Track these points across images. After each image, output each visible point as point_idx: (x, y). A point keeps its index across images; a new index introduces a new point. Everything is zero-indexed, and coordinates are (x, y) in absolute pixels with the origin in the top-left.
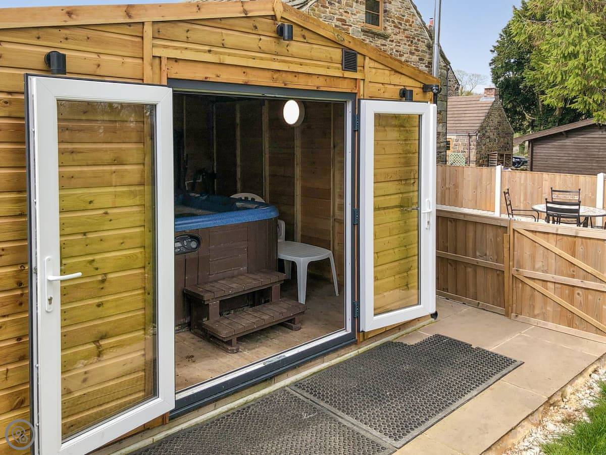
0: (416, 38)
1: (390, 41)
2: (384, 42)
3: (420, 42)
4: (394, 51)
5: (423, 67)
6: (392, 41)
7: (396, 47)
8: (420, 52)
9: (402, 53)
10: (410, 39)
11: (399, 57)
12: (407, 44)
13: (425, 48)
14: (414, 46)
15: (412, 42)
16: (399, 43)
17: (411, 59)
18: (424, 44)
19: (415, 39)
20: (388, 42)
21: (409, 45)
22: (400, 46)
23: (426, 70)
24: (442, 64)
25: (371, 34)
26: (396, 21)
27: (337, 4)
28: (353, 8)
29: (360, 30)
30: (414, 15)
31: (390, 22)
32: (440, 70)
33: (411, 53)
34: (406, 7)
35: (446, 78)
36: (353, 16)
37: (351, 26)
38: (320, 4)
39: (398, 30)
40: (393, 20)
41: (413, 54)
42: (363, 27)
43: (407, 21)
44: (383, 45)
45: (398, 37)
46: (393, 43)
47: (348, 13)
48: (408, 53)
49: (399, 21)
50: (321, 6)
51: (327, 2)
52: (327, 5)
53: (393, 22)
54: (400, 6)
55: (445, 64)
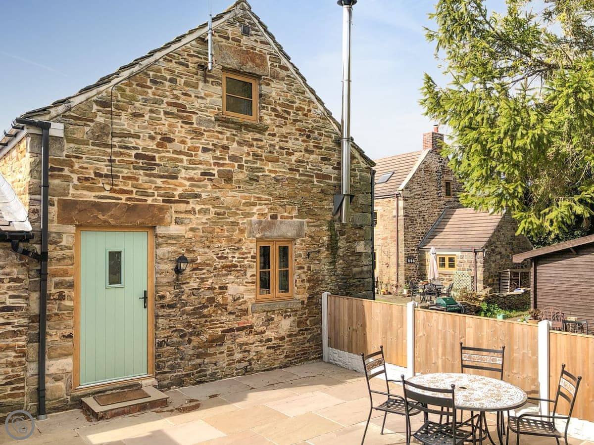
0: (316, 132)
1: (269, 135)
2: (258, 136)
3: (323, 138)
4: (277, 148)
5: (327, 169)
6: (274, 135)
7: (281, 143)
8: (323, 150)
9: (291, 151)
10: (307, 134)
11: (285, 156)
12: (300, 139)
13: (330, 144)
14: (313, 142)
15: (308, 136)
16: (286, 137)
17: (308, 158)
18: (330, 139)
19: (314, 133)
20: (266, 137)
21: (303, 141)
22: (287, 142)
23: (334, 173)
24: (363, 165)
25: (233, 125)
26: (279, 108)
27: (167, 84)
28: (199, 89)
29: (213, 119)
30: (311, 102)
31: (268, 110)
32: (359, 173)
33: (307, 150)
34: (296, 90)
35: (371, 183)
36: (200, 101)
37: (194, 113)
38: (135, 83)
39: (283, 121)
40: (273, 107)
41: (311, 152)
42: (217, 115)
43: (299, 109)
44: (256, 140)
45: (284, 130)
46: (274, 138)
47: (190, 96)
48: (303, 150)
49: (283, 109)
50: (137, 85)
51: (149, 80)
52: (149, 84)
53: (274, 110)
54: (285, 89)
55: (368, 166)
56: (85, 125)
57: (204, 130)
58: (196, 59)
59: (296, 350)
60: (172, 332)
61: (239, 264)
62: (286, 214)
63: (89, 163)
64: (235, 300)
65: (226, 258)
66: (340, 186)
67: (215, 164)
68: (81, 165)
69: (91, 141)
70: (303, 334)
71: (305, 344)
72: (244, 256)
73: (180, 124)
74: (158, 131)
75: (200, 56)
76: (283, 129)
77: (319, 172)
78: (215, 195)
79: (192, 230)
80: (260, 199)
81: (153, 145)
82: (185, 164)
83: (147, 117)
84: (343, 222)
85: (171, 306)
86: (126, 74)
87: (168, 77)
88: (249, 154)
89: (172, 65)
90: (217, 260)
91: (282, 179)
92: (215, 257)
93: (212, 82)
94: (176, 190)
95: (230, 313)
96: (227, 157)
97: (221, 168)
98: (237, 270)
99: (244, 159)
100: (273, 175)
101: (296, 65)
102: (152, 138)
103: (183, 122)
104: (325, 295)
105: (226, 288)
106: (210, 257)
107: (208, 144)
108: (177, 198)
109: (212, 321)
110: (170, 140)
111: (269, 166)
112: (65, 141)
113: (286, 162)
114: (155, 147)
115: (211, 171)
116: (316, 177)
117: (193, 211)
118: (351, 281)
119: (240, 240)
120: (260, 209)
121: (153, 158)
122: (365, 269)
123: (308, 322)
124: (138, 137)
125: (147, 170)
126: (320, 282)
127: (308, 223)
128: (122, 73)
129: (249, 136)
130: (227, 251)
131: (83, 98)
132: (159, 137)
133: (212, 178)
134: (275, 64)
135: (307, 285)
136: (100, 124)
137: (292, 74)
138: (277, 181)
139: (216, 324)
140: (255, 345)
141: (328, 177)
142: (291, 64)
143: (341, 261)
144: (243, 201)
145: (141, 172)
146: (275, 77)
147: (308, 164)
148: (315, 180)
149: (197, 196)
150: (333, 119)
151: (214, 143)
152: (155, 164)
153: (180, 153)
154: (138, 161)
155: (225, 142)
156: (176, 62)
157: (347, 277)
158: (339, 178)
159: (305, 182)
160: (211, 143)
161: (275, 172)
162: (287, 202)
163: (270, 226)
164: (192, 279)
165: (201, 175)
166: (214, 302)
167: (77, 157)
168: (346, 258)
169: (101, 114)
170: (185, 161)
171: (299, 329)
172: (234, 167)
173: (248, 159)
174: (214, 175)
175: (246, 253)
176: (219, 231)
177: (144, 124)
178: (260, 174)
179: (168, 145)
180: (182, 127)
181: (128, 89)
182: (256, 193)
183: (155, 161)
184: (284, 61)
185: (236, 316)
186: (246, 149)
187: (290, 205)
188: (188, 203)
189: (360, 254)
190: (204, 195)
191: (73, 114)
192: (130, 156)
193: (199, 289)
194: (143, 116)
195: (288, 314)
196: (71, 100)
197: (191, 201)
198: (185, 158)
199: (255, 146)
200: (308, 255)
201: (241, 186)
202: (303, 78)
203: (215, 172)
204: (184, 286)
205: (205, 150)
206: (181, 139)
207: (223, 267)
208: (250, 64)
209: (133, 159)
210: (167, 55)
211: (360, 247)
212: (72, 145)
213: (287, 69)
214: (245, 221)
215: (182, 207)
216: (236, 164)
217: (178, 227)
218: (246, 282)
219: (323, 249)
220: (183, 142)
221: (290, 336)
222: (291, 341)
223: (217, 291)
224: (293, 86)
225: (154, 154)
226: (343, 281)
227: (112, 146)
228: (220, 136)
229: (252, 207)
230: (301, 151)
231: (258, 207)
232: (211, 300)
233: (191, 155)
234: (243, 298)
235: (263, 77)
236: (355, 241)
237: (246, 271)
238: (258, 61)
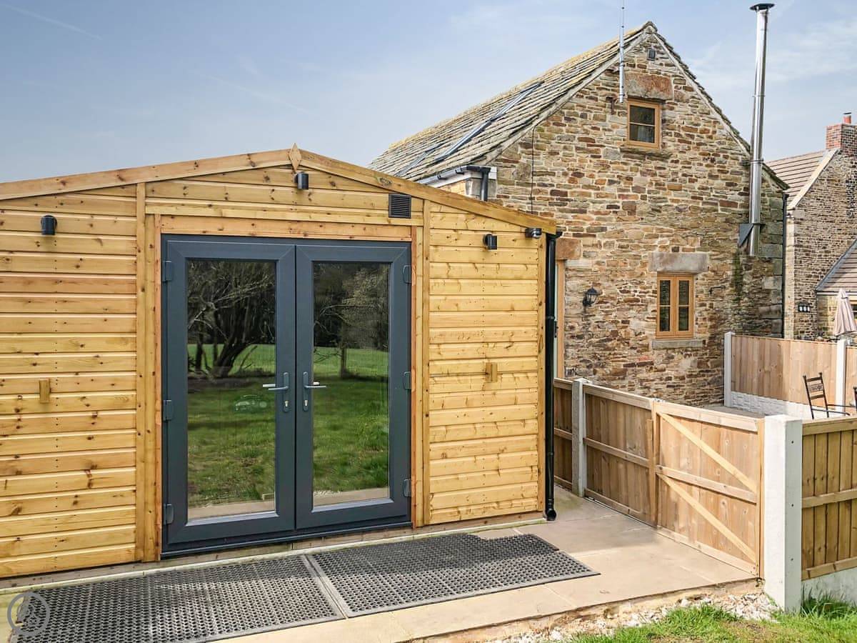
0: (722, 155)
1: (672, 161)
2: (660, 164)
3: (729, 160)
4: (680, 175)
5: (733, 196)
6: (677, 162)
7: (685, 169)
8: (729, 174)
9: (694, 177)
10: (711, 158)
11: (688, 183)
12: (704, 164)
13: (737, 167)
14: (718, 166)
15: (713, 161)
16: (689, 163)
17: (712, 185)
18: (736, 162)
19: (719, 156)
20: (668, 164)
21: (707, 166)
22: (690, 168)
23: (740, 200)
24: (774, 189)
25: (637, 155)
26: (682, 133)
27: (579, 119)
28: (607, 121)
29: (619, 150)
30: (716, 122)
31: (671, 136)
32: (768, 198)
33: (711, 176)
34: (701, 111)
35: (783, 210)
36: (607, 133)
37: (602, 146)
38: (552, 122)
39: (686, 146)
40: (677, 132)
41: (716, 177)
42: (623, 146)
43: (703, 131)
44: (660, 168)
45: (688, 156)
46: (677, 165)
47: (599, 129)
48: (707, 176)
49: (688, 133)
50: (554, 124)
51: (563, 118)
52: (563, 122)
53: (678, 135)
54: (690, 112)
55: (780, 189)
56: (513, 166)
57: (611, 163)
58: (604, 92)
59: (697, 391)
60: (581, 361)
61: (640, 299)
62: (688, 246)
63: (515, 202)
64: (636, 335)
65: (628, 292)
66: (747, 214)
67: (620, 196)
68: (508, 204)
69: (516, 181)
70: (703, 376)
71: (705, 386)
72: (646, 291)
73: (588, 159)
74: (570, 167)
75: (608, 88)
76: (686, 155)
77: (724, 199)
78: (619, 228)
79: (598, 263)
80: (662, 231)
81: (565, 181)
82: (593, 198)
83: (561, 154)
84: (751, 255)
85: (580, 337)
86: (545, 114)
87: (580, 113)
88: (652, 183)
89: (584, 100)
90: (620, 294)
91: (685, 208)
92: (618, 291)
93: (619, 113)
94: (584, 224)
95: (632, 348)
96: (631, 189)
97: (625, 200)
98: (638, 305)
99: (647, 189)
100: (675, 205)
101: (701, 84)
102: (565, 174)
103: (592, 156)
104: (728, 335)
105: (628, 322)
106: (613, 291)
107: (614, 176)
108: (585, 232)
109: (615, 354)
110: (580, 175)
111: (672, 195)
112: (497, 182)
113: (688, 189)
114: (567, 183)
115: (616, 204)
116: (721, 206)
117: (598, 245)
118: (758, 321)
119: (642, 274)
120: (661, 242)
121: (566, 194)
122: (774, 308)
123: (709, 364)
124: (554, 174)
125: (560, 205)
126: (723, 321)
127: (711, 255)
128: (542, 114)
129: (652, 165)
130: (630, 285)
131: (511, 141)
132: (571, 172)
133: (617, 210)
134: (680, 86)
135: (709, 324)
136: (524, 164)
137: (697, 94)
138: (680, 211)
139: (619, 358)
140: (655, 382)
141: (733, 204)
142: (697, 83)
143: (746, 299)
144: (646, 233)
145: (555, 208)
146: (680, 99)
147: (712, 191)
148: (719, 208)
149: (603, 229)
150: (740, 139)
151: (620, 174)
152: (567, 200)
153: (589, 187)
154: (553, 197)
155: (629, 173)
156: (587, 97)
157: (753, 317)
158: (747, 205)
159: (708, 211)
160: (616, 175)
161: (677, 201)
162: (689, 233)
163: (671, 259)
164: (598, 312)
165: (607, 208)
166: (617, 335)
167: (505, 197)
168: (751, 295)
169: (524, 154)
170: (593, 195)
171: (700, 370)
172: (637, 198)
173: (651, 189)
174: (619, 208)
175: (647, 288)
176: (623, 264)
177: (559, 161)
178: (663, 204)
179: (578, 179)
180: (591, 161)
181: (546, 128)
182: (658, 225)
183: (567, 196)
184: (689, 82)
185: (638, 352)
186: (649, 178)
187: (692, 236)
188: (594, 236)
189: (768, 291)
190: (609, 228)
191: (503, 157)
192: (547, 193)
193: (603, 322)
194: (558, 154)
195: (689, 353)
196: (502, 144)
197: (597, 234)
198: (592, 192)
199: (658, 174)
200: (711, 291)
201: (644, 217)
202: (708, 97)
203: (620, 204)
204: (591, 318)
205: (611, 182)
206: (590, 173)
207: (625, 301)
208: (654, 89)
209: (549, 196)
210: (579, 91)
211: (769, 283)
212: (501, 186)
213: (691, 90)
214: (647, 254)
215: (590, 240)
216: (639, 195)
217: (585, 260)
218: (648, 318)
219: (727, 284)
220: (592, 176)
221: (690, 376)
222: (691, 381)
223: (620, 324)
224: (697, 107)
225: (566, 190)
226: (748, 321)
227: (533, 185)
228: (625, 167)
229: (654, 240)
230: (705, 177)
231: (660, 239)
232: (615, 333)
233: (598, 189)
234: (644, 333)
235: (667, 102)
236: (762, 276)
237: (647, 306)
238: (663, 85)
